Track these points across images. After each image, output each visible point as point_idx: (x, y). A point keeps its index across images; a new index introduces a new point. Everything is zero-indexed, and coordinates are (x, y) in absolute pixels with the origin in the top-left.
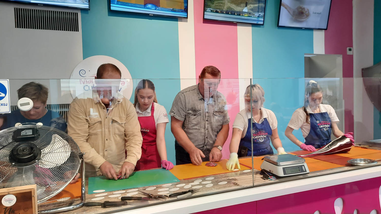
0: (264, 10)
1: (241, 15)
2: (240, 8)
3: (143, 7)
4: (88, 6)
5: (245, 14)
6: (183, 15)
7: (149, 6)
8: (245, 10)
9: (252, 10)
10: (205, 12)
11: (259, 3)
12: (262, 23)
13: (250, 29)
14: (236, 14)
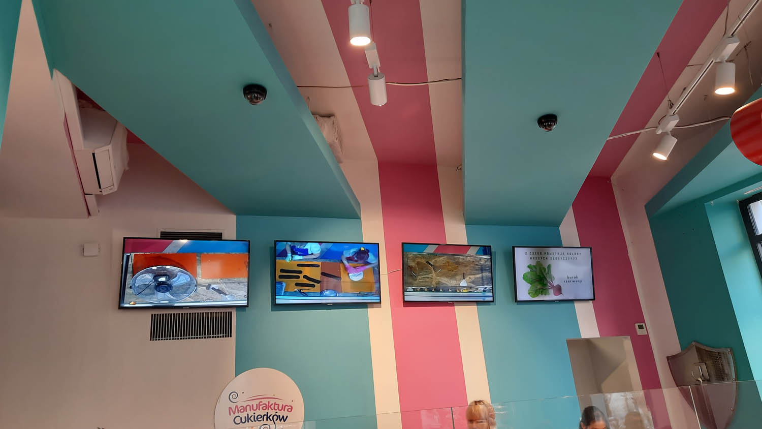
0: (492, 281)
1: (458, 291)
2: (455, 281)
3: (319, 295)
4: (246, 302)
5: (464, 289)
6: (374, 299)
7: (327, 292)
8: (463, 283)
9: (473, 282)
10: (405, 293)
11: (482, 273)
12: (491, 299)
13: (474, 308)
14: (450, 291)
